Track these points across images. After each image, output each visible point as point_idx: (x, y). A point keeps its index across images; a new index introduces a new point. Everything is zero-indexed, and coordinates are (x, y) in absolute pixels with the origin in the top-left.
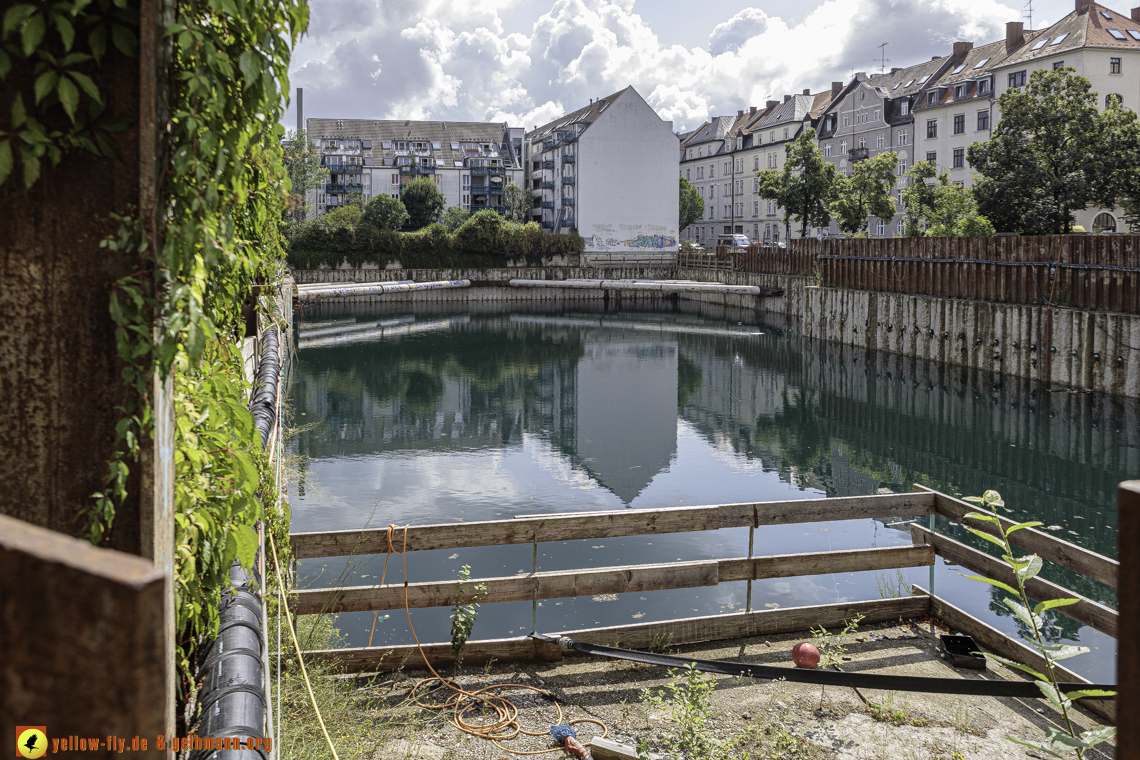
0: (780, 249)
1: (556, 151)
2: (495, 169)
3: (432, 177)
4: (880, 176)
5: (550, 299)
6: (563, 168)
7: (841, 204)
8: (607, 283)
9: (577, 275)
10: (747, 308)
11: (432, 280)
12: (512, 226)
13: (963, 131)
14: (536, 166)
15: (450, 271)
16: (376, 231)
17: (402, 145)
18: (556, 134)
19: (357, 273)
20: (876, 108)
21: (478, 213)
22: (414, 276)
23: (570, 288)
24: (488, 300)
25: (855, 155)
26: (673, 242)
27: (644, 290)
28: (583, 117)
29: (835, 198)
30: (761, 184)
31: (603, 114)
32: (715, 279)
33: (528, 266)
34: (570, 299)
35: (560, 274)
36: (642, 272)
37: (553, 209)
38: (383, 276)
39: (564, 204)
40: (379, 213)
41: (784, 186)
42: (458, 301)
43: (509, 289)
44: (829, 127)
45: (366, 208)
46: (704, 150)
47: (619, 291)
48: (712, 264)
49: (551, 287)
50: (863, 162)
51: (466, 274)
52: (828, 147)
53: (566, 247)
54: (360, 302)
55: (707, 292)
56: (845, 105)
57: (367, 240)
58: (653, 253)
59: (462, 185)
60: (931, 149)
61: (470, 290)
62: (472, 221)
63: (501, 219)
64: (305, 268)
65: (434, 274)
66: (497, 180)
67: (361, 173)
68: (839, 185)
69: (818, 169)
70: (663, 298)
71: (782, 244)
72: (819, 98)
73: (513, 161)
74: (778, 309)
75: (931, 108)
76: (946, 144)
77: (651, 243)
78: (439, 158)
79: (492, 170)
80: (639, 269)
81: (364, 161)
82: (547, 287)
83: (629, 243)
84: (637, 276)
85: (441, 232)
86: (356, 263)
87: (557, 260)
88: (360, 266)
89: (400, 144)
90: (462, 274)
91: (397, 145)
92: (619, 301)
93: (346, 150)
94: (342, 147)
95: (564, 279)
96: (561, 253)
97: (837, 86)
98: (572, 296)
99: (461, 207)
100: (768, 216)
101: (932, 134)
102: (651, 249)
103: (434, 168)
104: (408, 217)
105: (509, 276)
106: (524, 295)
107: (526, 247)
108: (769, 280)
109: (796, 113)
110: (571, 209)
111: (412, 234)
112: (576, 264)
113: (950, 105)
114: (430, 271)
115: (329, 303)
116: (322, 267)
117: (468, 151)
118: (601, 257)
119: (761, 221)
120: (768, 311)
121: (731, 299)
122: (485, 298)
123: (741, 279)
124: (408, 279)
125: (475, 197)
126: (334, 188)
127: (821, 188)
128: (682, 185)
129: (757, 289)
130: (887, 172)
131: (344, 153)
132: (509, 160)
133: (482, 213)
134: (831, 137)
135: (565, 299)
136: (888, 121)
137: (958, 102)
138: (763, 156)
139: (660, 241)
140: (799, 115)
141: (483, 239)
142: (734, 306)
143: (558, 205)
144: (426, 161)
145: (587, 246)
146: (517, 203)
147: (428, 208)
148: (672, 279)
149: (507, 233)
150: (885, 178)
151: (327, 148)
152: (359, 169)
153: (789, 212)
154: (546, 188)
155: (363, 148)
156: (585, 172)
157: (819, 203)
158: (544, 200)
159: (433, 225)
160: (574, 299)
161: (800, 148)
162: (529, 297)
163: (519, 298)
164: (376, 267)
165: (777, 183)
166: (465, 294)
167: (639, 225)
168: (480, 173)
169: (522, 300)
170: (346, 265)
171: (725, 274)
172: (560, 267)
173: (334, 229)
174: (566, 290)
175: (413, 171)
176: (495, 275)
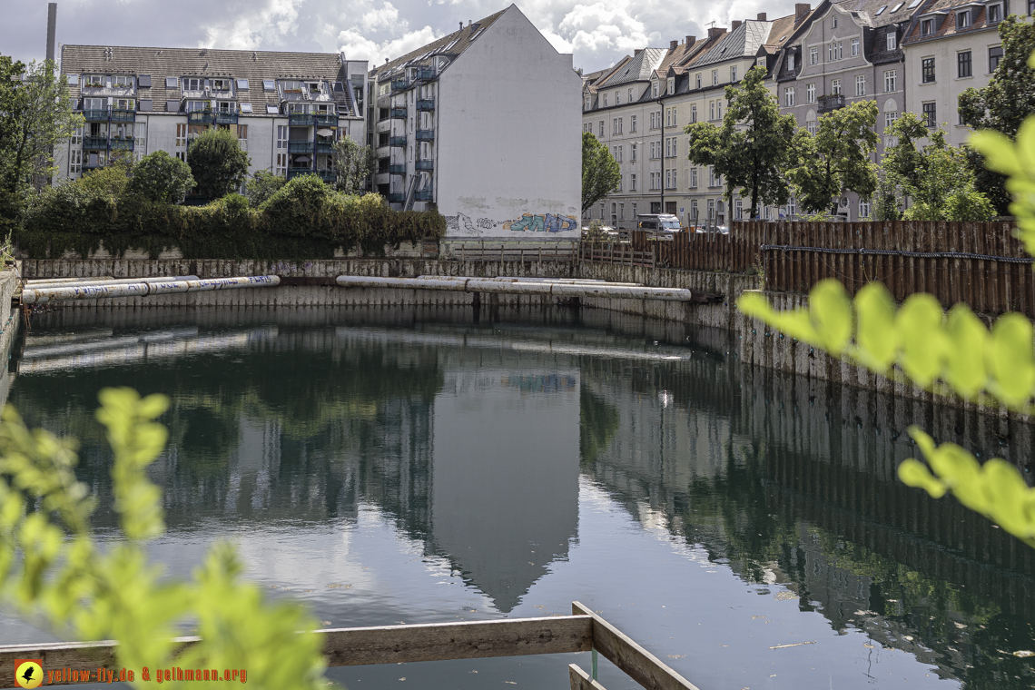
0: (719, 234)
1: (409, 93)
2: (324, 118)
3: (233, 128)
4: (855, 134)
5: (395, 305)
6: (419, 118)
7: (801, 173)
8: (476, 282)
9: (434, 270)
10: (675, 321)
11: (225, 276)
12: (342, 199)
13: (970, 74)
14: (384, 114)
15: (251, 263)
16: (147, 204)
17: (194, 83)
18: (410, 69)
19: (117, 264)
20: (853, 40)
21: (294, 179)
22: (199, 270)
23: (423, 288)
24: (304, 305)
25: (827, 103)
26: (573, 225)
27: (528, 293)
28: (449, 47)
29: (794, 163)
30: (692, 143)
31: (475, 43)
32: (630, 278)
33: (365, 256)
34: (424, 305)
35: (410, 269)
36: (528, 266)
37: (404, 175)
38: (155, 270)
39: (418, 168)
40: (153, 178)
41: (724, 146)
42: (261, 306)
43: (336, 290)
44: (791, 66)
45: (136, 171)
46: (623, 95)
47: (495, 294)
48: (626, 256)
49: (397, 287)
50: (831, 115)
51: (274, 267)
52: (791, 93)
53: (419, 229)
54: (120, 307)
55: (617, 296)
56: (811, 35)
57: (134, 217)
58: (545, 240)
59: (276, 139)
60: (929, 98)
61: (280, 290)
62: (285, 191)
63: (325, 188)
64: (43, 256)
65: (228, 268)
66: (327, 133)
67: (133, 122)
68: (800, 146)
69: (771, 123)
70: (558, 305)
71: (724, 229)
72: (778, 24)
73: (351, 107)
74: (715, 323)
75: (927, 41)
76: (948, 92)
77: (541, 225)
78: (246, 101)
79: (319, 120)
80: (525, 263)
81: (138, 105)
82: (390, 286)
83: (510, 224)
84: (522, 272)
85: (240, 206)
86: (116, 250)
87: (406, 248)
88: (122, 254)
89: (191, 81)
90: (269, 267)
91: (186, 82)
92: (494, 308)
93: (114, 88)
94: (109, 85)
95: (416, 276)
96: (412, 238)
97: (802, 10)
98: (427, 301)
99: (274, 172)
100: (711, 188)
101: (929, 78)
102: (541, 234)
103: (237, 116)
104: (194, 184)
105: (337, 270)
106: (358, 299)
107: (362, 229)
108: (703, 280)
109: (747, 45)
110: (428, 174)
111: (199, 209)
112: (435, 254)
113: (951, 37)
114: (222, 262)
115: (74, 307)
116: (67, 255)
117: (286, 92)
118: (469, 244)
119: (701, 196)
120: (702, 326)
121: (653, 308)
122: (301, 302)
123: (665, 278)
124: (190, 274)
125: (295, 156)
126: (94, 143)
127: (775, 150)
128: (588, 142)
129: (687, 293)
130: (864, 128)
131: (111, 93)
132: (343, 106)
133: (300, 180)
134: (795, 79)
135: (416, 305)
136: (869, 58)
137: (962, 33)
138: (702, 103)
139: (553, 223)
140: (751, 48)
141: (300, 216)
142: (655, 318)
143: (411, 170)
144: (226, 105)
145: (449, 228)
146: (352, 167)
147: (224, 172)
148: (571, 276)
149: (335, 209)
150: (861, 137)
151: (88, 86)
152: (129, 117)
153: (732, 183)
154: (395, 145)
155: (139, 87)
156: (448, 124)
157: (773, 170)
158: (392, 162)
159: (230, 197)
160: (431, 305)
161: (746, 93)
162: (365, 301)
163: (350, 302)
164: (146, 256)
165: (713, 143)
166: (273, 297)
167: (524, 199)
168: (302, 122)
169: (354, 305)
170: (102, 253)
171: (643, 271)
172: (411, 258)
173: (88, 201)
174: (419, 292)
175: (207, 119)
176: (317, 269)
